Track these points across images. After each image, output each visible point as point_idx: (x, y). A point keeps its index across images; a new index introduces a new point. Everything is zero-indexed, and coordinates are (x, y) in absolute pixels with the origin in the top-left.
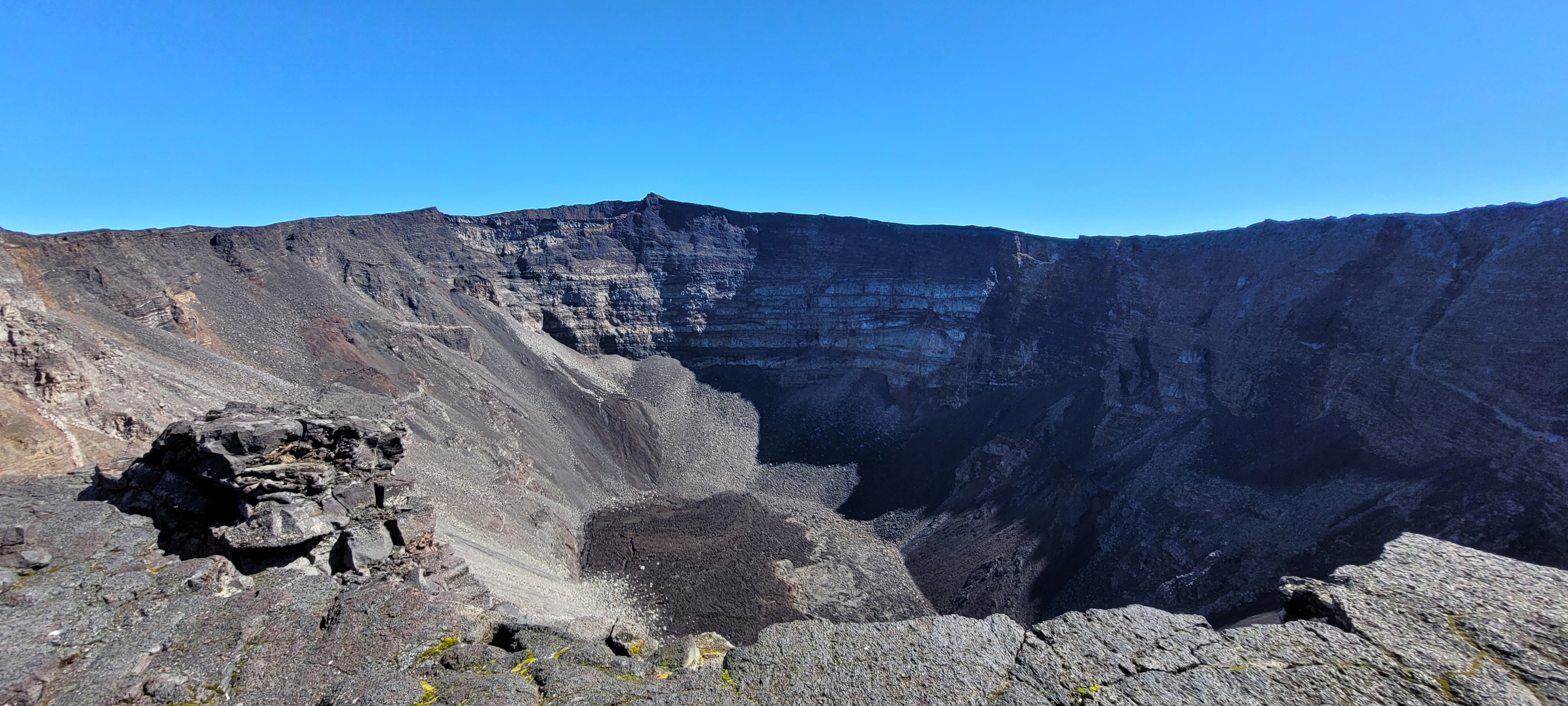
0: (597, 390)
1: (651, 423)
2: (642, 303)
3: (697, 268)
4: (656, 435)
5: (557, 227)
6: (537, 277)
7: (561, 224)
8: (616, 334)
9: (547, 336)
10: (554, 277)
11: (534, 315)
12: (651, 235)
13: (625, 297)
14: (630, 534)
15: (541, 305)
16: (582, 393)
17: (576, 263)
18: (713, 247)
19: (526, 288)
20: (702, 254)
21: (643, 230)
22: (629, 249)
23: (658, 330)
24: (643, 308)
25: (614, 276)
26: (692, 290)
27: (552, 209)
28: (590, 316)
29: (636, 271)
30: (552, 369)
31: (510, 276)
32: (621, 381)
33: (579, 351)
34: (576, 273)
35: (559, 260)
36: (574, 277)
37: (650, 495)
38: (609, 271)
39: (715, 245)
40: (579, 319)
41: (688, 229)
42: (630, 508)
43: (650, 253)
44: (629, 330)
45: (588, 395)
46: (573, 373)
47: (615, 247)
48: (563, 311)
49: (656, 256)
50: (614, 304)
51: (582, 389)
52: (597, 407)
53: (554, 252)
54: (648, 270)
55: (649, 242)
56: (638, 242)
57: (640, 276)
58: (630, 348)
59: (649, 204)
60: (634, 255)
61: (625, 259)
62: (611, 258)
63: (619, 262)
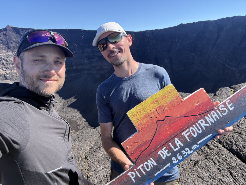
2: (12, 62)
8: (5, 73)
12: (11, 39)
21: (8, 38)
22: (4, 45)
25: (0, 54)
29: (8, 52)
43: (11, 45)
44: (10, 72)
49: (14, 46)
50: (3, 64)
54: (12, 51)
55: (11, 42)
56: (7, 42)
57: (10, 54)
58: (11, 78)
59: (8, 29)
60: (6, 46)
61: (3, 48)
63: (1, 49)
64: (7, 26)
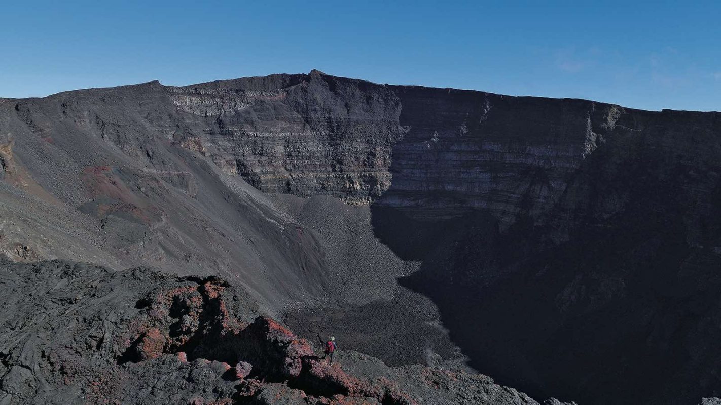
0: (278, 219)
1: (319, 246)
2: (308, 154)
3: (350, 128)
4: (324, 255)
5: (245, 96)
6: (231, 134)
7: (248, 93)
8: (290, 177)
9: (240, 179)
10: (243, 134)
11: (229, 163)
12: (315, 101)
13: (297, 150)
15: (235, 155)
16: (268, 223)
17: (260, 124)
18: (363, 112)
19: (223, 142)
20: (354, 117)
21: (309, 98)
22: (298, 112)
23: (321, 175)
24: (310, 158)
25: (288, 134)
26: (347, 145)
28: (270, 164)
29: (304, 130)
30: (245, 204)
31: (212, 133)
32: (295, 214)
33: (263, 192)
34: (260, 131)
35: (246, 121)
36: (258, 134)
38: (283, 130)
39: (364, 110)
40: (262, 166)
41: (343, 97)
42: (312, 310)
43: (315, 116)
44: (299, 175)
45: (273, 223)
46: (259, 206)
47: (287, 111)
48: (250, 160)
49: (319, 118)
50: (288, 155)
51: (268, 219)
52: (280, 234)
53: (243, 115)
54: (313, 130)
55: (313, 108)
56: (305, 108)
57: (307, 134)
58: (300, 189)
59: (312, 77)
60: (303, 117)
61: (296, 120)
62: (285, 119)
63: (291, 123)
64: (312, 71)
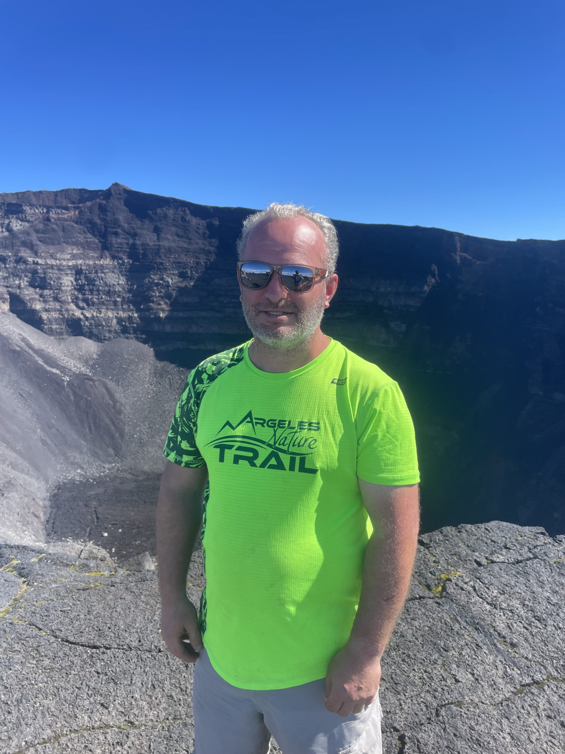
0: (63, 369)
1: (115, 401)
2: (107, 289)
3: (160, 257)
4: (120, 412)
5: (22, 212)
7: (27, 208)
8: (82, 317)
9: (13, 316)
10: (19, 260)
11: (1, 297)
12: (116, 222)
13: (91, 282)
14: (94, 503)
15: (7, 287)
16: (48, 372)
17: (42, 248)
18: (176, 238)
20: (166, 244)
21: (108, 218)
22: (94, 235)
23: (123, 315)
24: (108, 293)
25: (80, 262)
26: (156, 278)
27: (17, 194)
28: (56, 299)
29: (102, 258)
30: (18, 349)
32: (86, 362)
33: (46, 333)
34: (41, 257)
35: (25, 244)
36: (40, 261)
37: (113, 468)
38: (74, 257)
39: (178, 236)
40: (45, 302)
41: (151, 219)
42: (94, 480)
43: (115, 241)
44: (95, 314)
45: (54, 374)
46: (39, 352)
47: (80, 233)
48: (29, 293)
49: (120, 244)
50: (80, 289)
51: (49, 368)
52: (63, 386)
53: (20, 236)
54: (113, 258)
55: (114, 230)
56: (103, 230)
57: (105, 263)
58: (95, 331)
59: (113, 193)
60: (100, 242)
61: (90, 245)
62: (76, 244)
63: (85, 248)
64: (113, 184)
